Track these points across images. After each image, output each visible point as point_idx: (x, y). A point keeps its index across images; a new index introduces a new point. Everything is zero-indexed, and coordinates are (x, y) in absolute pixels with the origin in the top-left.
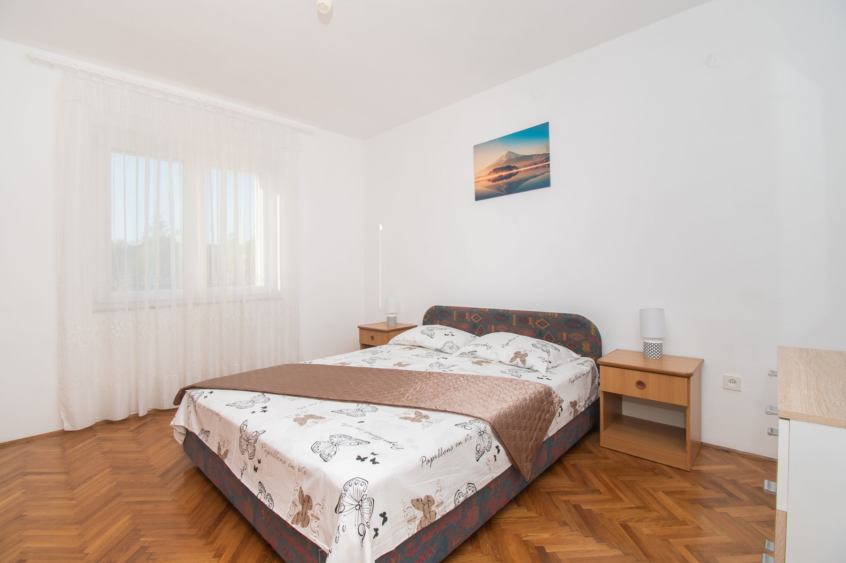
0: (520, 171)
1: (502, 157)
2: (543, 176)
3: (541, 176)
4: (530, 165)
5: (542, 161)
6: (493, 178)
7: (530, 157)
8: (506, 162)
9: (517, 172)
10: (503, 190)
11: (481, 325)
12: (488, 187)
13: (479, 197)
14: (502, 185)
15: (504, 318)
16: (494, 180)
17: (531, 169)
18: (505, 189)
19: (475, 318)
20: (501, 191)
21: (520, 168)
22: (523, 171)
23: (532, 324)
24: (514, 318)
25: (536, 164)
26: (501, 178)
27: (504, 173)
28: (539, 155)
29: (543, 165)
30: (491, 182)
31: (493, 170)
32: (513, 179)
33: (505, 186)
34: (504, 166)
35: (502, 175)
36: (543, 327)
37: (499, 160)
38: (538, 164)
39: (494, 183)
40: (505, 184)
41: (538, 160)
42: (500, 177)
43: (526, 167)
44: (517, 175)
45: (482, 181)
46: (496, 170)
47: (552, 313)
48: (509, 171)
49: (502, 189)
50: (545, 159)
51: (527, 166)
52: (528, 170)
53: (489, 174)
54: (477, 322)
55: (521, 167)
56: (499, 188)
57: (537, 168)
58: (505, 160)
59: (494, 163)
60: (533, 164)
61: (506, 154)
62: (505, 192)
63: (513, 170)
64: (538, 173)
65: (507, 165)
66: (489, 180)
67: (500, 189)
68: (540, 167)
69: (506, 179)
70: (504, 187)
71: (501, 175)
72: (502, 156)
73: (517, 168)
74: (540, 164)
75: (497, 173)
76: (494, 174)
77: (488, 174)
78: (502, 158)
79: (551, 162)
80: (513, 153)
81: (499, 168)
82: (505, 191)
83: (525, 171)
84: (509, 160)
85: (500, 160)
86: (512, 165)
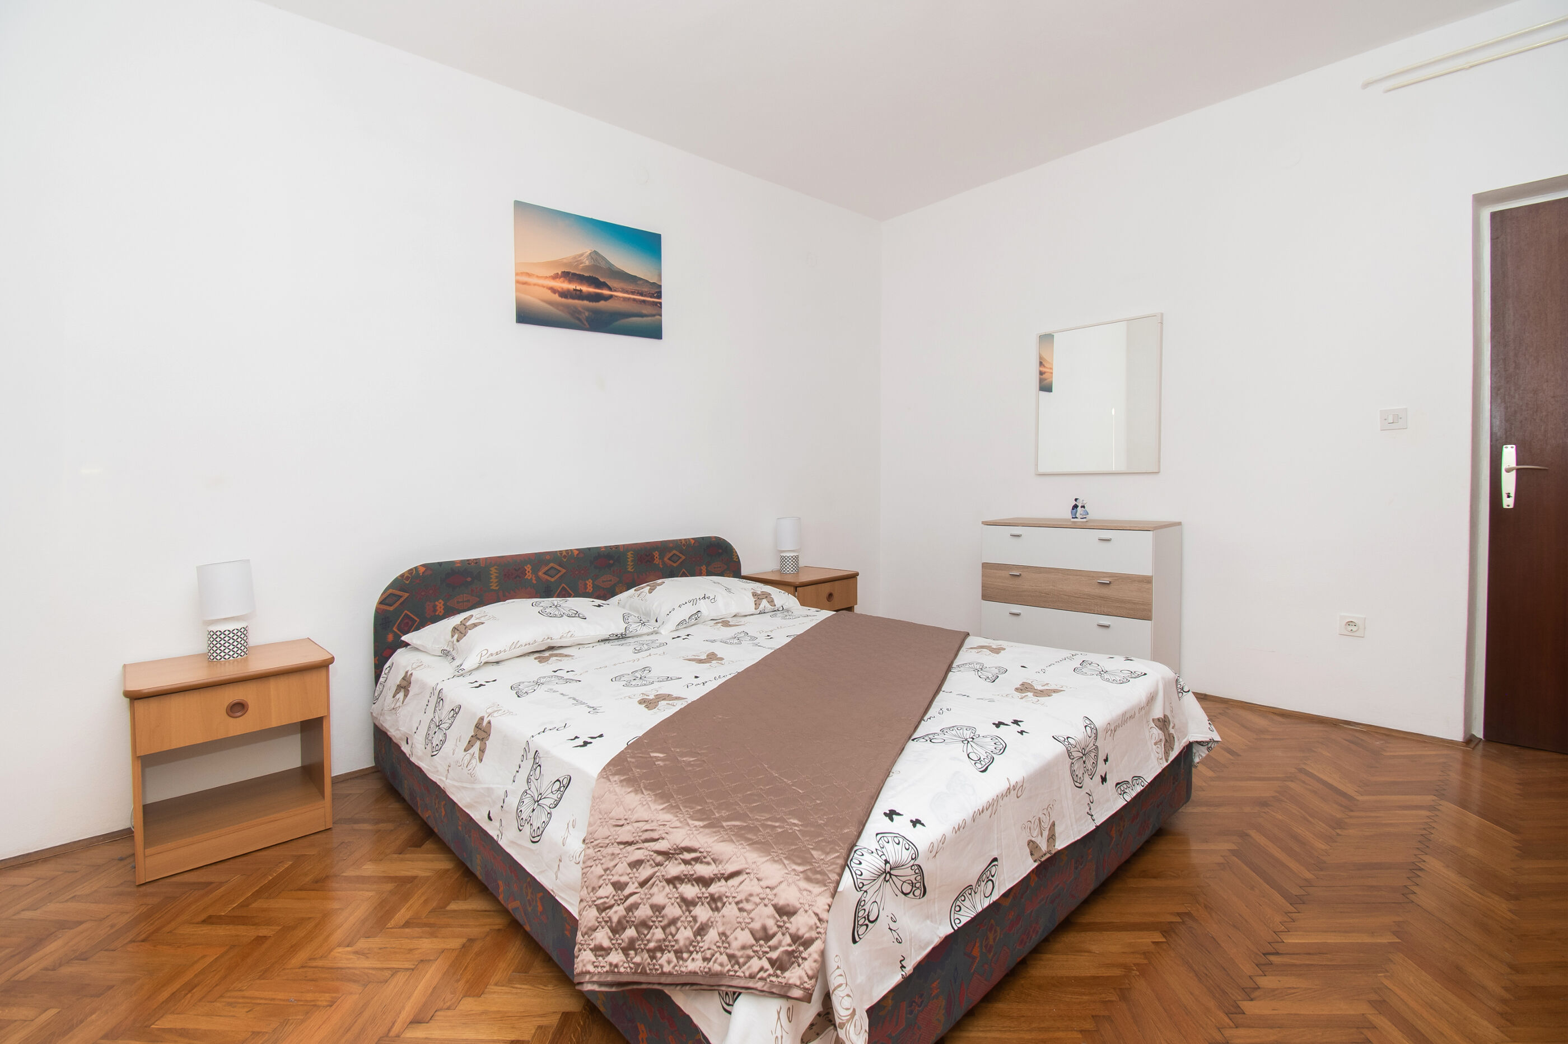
0: (616, 296)
1: (582, 255)
2: (653, 318)
3: (650, 318)
4: (633, 293)
5: (652, 293)
6: (562, 289)
7: (634, 279)
8: (587, 269)
9: (611, 297)
10: (583, 320)
11: (563, 585)
12: (550, 303)
13: (526, 316)
14: (580, 309)
15: (611, 562)
16: (564, 294)
17: (634, 300)
18: (587, 319)
19: (549, 572)
20: (579, 320)
21: (615, 291)
22: (620, 297)
23: (659, 562)
24: (629, 558)
25: (641, 294)
26: (578, 295)
27: (585, 289)
28: (647, 281)
29: (654, 302)
30: (557, 295)
31: (563, 272)
32: (602, 304)
33: (587, 314)
34: (586, 275)
35: (581, 291)
36: (675, 563)
37: (575, 258)
38: (645, 296)
39: (563, 300)
40: (588, 309)
41: (646, 290)
42: (578, 293)
43: (625, 293)
44: (610, 301)
45: (535, 285)
46: (567, 276)
47: (685, 539)
48: (595, 288)
49: (581, 317)
50: (656, 292)
51: (627, 292)
52: (629, 299)
53: (555, 277)
54: (553, 580)
55: (617, 289)
56: (574, 312)
57: (644, 301)
58: (587, 263)
59: (565, 261)
60: (638, 293)
61: (589, 252)
62: (588, 326)
63: (602, 290)
64: (645, 312)
65: (594, 276)
66: (554, 290)
67: (577, 315)
68: (648, 301)
69: (590, 301)
70: (584, 313)
71: (578, 288)
72: (581, 252)
73: (610, 289)
74: (648, 297)
75: (570, 281)
76: (564, 282)
77: (550, 277)
78: (582, 258)
79: (665, 300)
80: (604, 259)
81: (574, 274)
82: (585, 323)
83: (625, 299)
84: (595, 267)
85: (577, 259)
86: (602, 280)
